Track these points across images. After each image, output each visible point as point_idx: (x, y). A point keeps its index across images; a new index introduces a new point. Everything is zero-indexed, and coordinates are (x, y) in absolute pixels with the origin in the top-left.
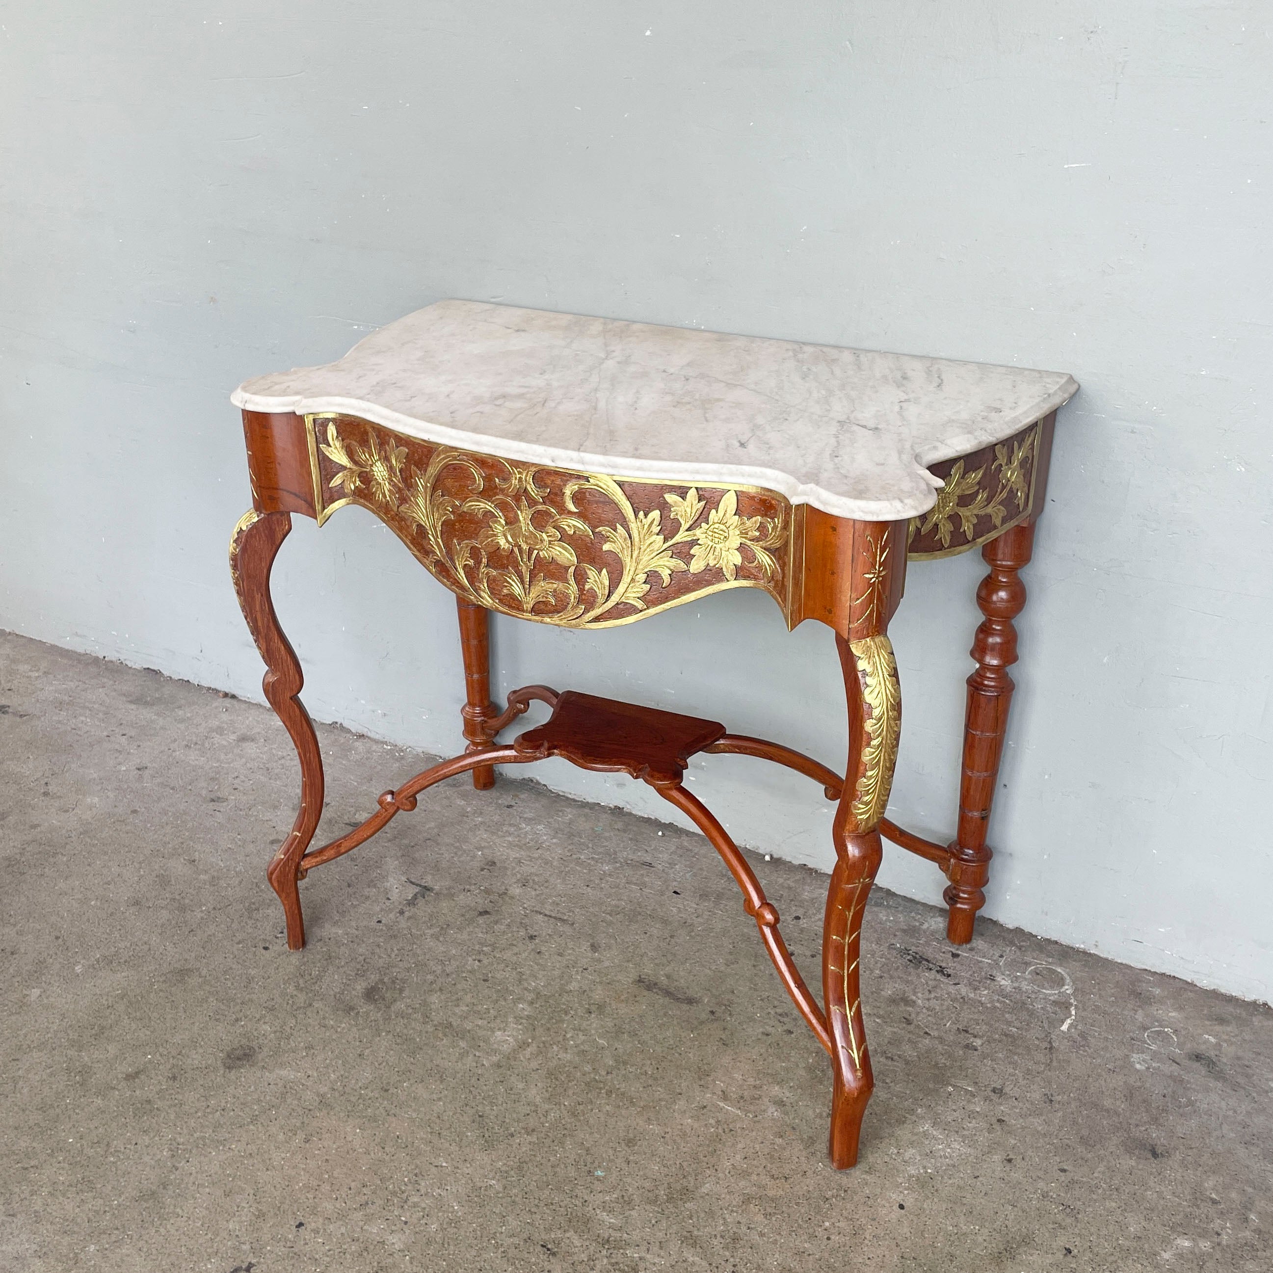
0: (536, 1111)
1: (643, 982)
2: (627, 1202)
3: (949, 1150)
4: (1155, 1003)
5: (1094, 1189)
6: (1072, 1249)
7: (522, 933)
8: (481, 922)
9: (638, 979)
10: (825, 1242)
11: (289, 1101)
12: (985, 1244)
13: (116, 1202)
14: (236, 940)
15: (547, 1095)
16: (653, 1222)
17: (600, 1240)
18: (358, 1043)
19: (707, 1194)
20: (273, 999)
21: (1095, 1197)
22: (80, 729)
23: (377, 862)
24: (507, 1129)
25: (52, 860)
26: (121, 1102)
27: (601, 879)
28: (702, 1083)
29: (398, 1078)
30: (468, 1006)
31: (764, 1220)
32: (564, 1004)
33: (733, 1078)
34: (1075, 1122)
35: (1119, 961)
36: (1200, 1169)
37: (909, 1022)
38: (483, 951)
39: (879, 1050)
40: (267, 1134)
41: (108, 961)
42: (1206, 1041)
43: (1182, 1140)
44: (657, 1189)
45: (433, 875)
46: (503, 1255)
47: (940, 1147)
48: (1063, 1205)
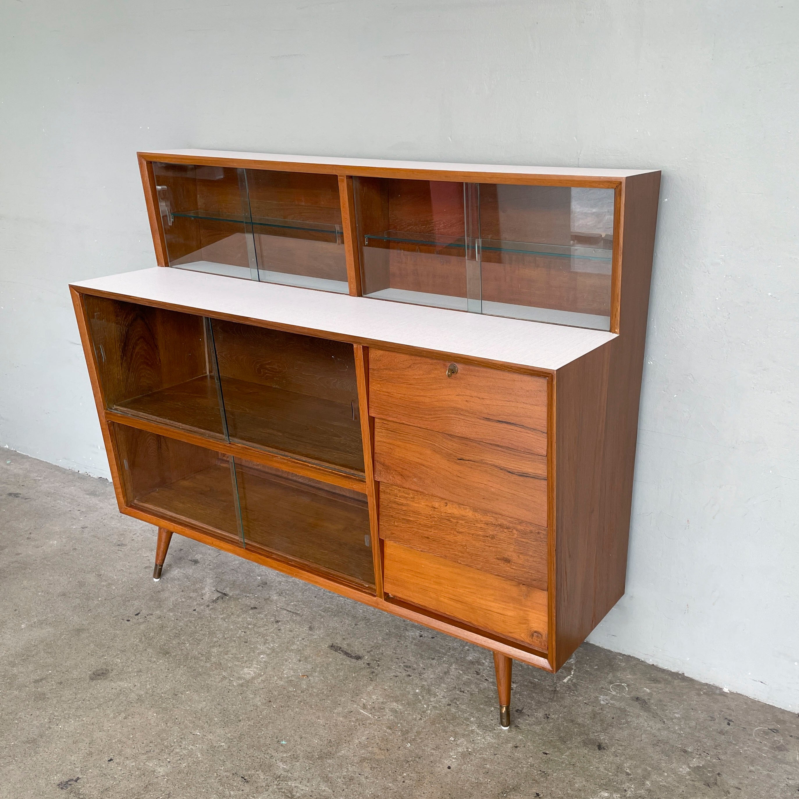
0: (256, 709)
1: (334, 647)
2: (295, 758)
3: (483, 740)
4: (620, 670)
5: (560, 764)
6: (540, 794)
7: (273, 619)
8: (251, 612)
9: (331, 645)
10: (401, 783)
11: (121, 697)
12: (492, 789)
13: (13, 743)
14: (113, 615)
15: (265, 702)
16: (307, 768)
17: (275, 776)
18: (166, 671)
19: (341, 756)
20: (126, 646)
21: (560, 768)
22: (56, 506)
23: (201, 580)
24: (238, 717)
25: (23, 571)
26: (29, 694)
27: (324, 594)
28: (353, 699)
29: (184, 689)
30: (232, 655)
31: (370, 771)
32: (286, 656)
33: (371, 698)
34: (559, 729)
35: (606, 648)
36: (624, 756)
37: (478, 673)
38: (248, 627)
39: (457, 687)
40: (105, 713)
41: (41, 623)
42: (645, 691)
43: (617, 741)
44: (314, 752)
45: (230, 588)
46: (219, 781)
47: (479, 738)
48: (541, 771)
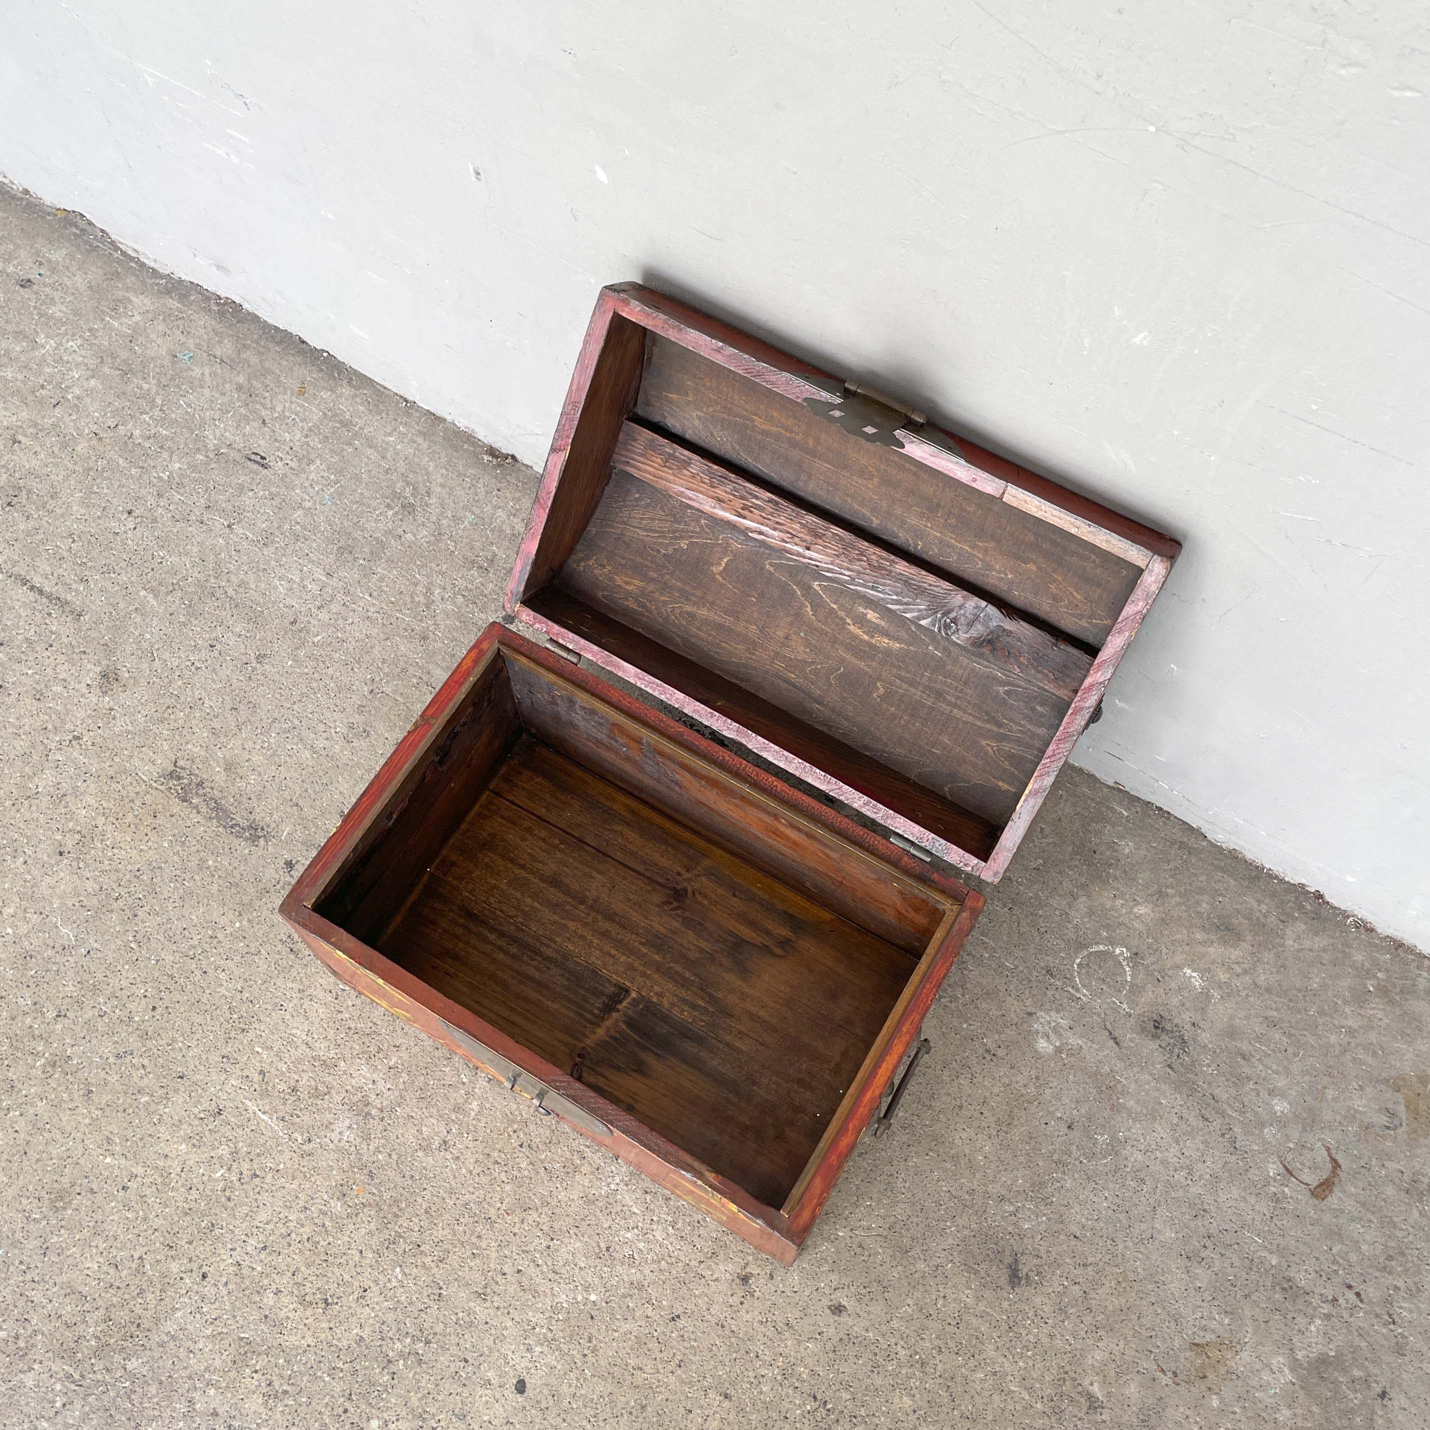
1: (179, 778)
3: (641, 1245)
4: (1116, 878)
9: (171, 768)
16: (58, 1405)
19: (173, 1338)
21: (878, 1381)
27: (160, 495)
28: (229, 1049)
31: (262, 1410)
33: (288, 1040)
36: (1088, 1319)
42: (1185, 986)
43: (1074, 1242)
44: (84, 1321)
47: (629, 1235)
48: (815, 1397)
